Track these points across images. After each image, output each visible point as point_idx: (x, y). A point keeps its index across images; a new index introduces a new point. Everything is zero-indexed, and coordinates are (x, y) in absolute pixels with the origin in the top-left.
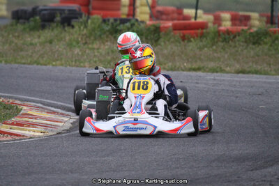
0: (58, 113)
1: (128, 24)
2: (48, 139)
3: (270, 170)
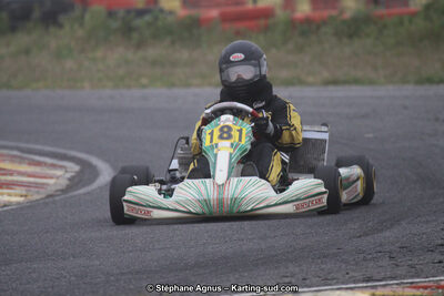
0: (45, 164)
1: (148, 18)
2: (32, 206)
3: (387, 234)
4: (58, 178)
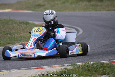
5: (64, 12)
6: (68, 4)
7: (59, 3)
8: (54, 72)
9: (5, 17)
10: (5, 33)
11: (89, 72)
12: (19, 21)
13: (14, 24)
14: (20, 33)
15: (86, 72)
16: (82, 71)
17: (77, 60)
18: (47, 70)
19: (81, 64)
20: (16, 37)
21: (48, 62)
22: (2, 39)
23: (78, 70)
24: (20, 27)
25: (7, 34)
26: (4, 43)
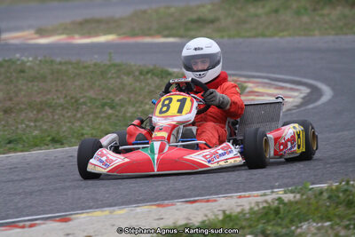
4: (295, 97)
5: (276, 38)
6: (287, 16)
7: (260, 11)
8: (243, 210)
9: (96, 56)
10: (98, 103)
11: (350, 208)
12: (140, 66)
13: (125, 78)
14: (142, 102)
15: (341, 210)
16: (329, 207)
17: (315, 176)
18: (221, 206)
19: (324, 186)
20: (129, 115)
21: (226, 184)
22: (87, 122)
23: (317, 202)
24: (143, 85)
25: (103, 105)
26: (94, 132)
